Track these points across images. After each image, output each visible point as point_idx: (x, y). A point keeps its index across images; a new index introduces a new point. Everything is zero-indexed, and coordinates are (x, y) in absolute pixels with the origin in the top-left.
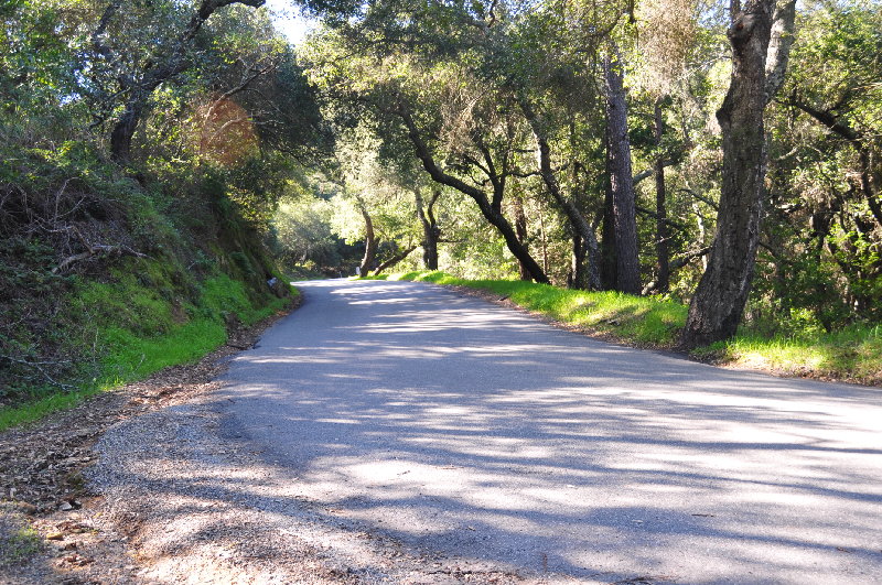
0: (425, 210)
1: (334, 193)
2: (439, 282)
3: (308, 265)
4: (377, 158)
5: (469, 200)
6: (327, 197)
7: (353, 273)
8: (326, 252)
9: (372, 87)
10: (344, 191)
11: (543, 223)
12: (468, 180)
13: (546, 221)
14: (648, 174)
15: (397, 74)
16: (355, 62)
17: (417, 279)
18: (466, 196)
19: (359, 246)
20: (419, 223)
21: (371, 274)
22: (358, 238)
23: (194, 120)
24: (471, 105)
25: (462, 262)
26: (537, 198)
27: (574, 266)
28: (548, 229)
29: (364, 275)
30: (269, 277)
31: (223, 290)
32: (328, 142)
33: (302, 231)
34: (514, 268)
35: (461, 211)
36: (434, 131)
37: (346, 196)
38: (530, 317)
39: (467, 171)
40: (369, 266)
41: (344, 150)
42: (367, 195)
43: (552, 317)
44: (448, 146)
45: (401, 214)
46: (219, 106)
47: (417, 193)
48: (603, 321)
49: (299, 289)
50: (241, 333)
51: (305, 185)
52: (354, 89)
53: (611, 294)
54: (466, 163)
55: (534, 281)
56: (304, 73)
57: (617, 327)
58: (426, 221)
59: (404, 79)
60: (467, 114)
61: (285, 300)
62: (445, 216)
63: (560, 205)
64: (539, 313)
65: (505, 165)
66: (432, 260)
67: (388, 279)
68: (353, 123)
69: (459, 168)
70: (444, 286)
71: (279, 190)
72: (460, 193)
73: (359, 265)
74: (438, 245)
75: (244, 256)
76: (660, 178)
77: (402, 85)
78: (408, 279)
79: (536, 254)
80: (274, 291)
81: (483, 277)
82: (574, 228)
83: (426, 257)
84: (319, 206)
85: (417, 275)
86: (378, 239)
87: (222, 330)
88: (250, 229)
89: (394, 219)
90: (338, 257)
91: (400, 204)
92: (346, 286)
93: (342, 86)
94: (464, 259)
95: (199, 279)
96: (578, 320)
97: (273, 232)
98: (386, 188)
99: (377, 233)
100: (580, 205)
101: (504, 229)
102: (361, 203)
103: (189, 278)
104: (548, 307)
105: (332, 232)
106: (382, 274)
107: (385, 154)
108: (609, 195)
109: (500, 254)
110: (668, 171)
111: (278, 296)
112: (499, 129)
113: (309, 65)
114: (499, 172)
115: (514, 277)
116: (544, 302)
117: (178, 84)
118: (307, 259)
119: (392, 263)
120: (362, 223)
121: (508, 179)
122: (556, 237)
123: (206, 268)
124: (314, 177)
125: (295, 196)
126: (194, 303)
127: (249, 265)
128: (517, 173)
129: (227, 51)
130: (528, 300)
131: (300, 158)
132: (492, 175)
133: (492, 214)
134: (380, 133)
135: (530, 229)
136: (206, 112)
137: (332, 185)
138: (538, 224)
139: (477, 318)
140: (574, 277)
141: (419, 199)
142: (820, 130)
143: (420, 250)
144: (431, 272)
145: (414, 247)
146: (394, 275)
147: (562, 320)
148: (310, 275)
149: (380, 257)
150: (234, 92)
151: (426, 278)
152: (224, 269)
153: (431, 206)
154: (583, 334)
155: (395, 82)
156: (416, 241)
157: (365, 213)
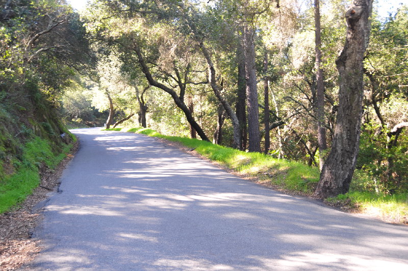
9: (121, 35)
15: (134, 29)
46: (35, 40)
75: (49, 124)
80: (64, 141)
88: (52, 107)
93: (105, 33)
117: (9, 26)
127: (52, 129)
129: (39, 9)
150: (44, 33)
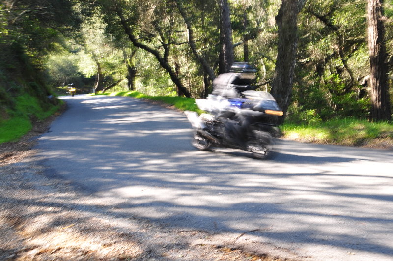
1: (79, 50)
2: (137, 97)
4: (104, 34)
5: (151, 55)
6: (75, 52)
7: (91, 92)
10: (86, 50)
12: (151, 45)
13: (190, 67)
14: (239, 44)
17: (125, 95)
20: (125, 67)
21: (100, 92)
22: (93, 74)
24: (154, 7)
25: (148, 87)
26: (186, 55)
27: (204, 89)
28: (190, 70)
29: (97, 93)
30: (49, 94)
35: (147, 61)
36: (134, 20)
37: (87, 52)
39: (151, 41)
40: (100, 89)
41: (85, 28)
42: (97, 52)
45: (116, 62)
46: (17, 2)
47: (124, 52)
49: (64, 100)
51: (65, 46)
54: (149, 37)
55: (185, 96)
58: (129, 66)
60: (151, 11)
62: (139, 63)
63: (196, 59)
65: (170, 39)
66: (132, 87)
67: (109, 95)
69: (146, 39)
70: (141, 98)
71: (51, 48)
72: (147, 52)
73: (94, 88)
74: (135, 78)
76: (246, 47)
78: (120, 95)
79: (185, 83)
81: (157, 95)
82: (204, 70)
83: (128, 84)
84: (72, 57)
86: (104, 74)
89: (112, 64)
91: (114, 56)
92: (88, 99)
98: (108, 48)
99: (103, 71)
100: (207, 58)
101: (168, 69)
102: (94, 57)
105: (79, 71)
106: (106, 92)
107: (108, 31)
108: (222, 55)
109: (167, 83)
110: (249, 42)
112: (167, 20)
114: (167, 42)
115: (174, 94)
119: (111, 87)
120: (95, 66)
121: (171, 46)
124: (69, 42)
125: (58, 51)
128: (174, 43)
131: (62, 32)
132: (163, 43)
133: (163, 62)
134: (105, 20)
137: (78, 46)
138: (186, 67)
140: (204, 95)
141: (125, 55)
142: (320, 25)
143: (126, 81)
144: (132, 92)
145: (123, 79)
146: (113, 93)
149: (105, 84)
151: (131, 96)
153: (131, 58)
156: (123, 76)
157: (97, 61)
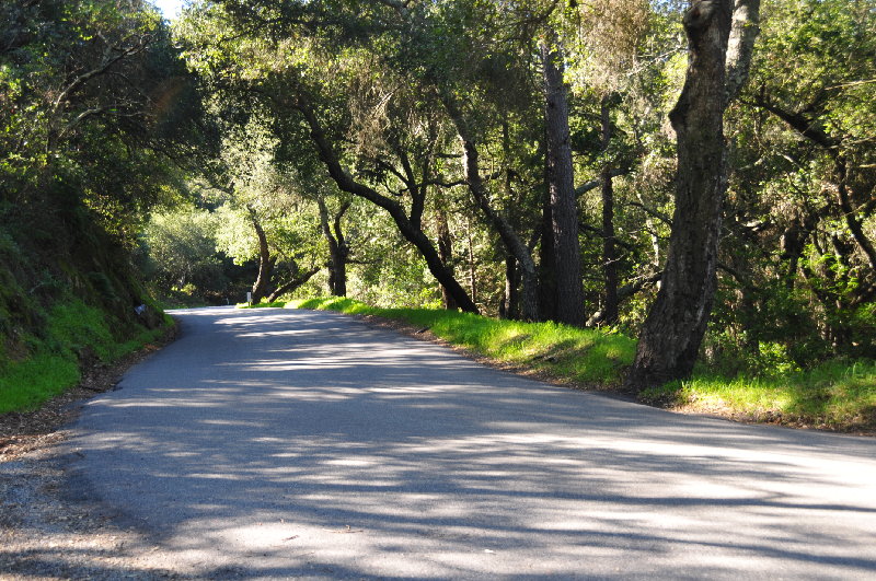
0: (331, 224)
1: (220, 203)
2: (346, 311)
3: (188, 289)
4: (272, 162)
5: (383, 213)
6: (211, 208)
7: (243, 300)
8: (210, 275)
9: (266, 75)
10: (232, 200)
11: (471, 240)
12: (382, 190)
13: (475, 240)
14: (594, 185)
15: (295, 61)
16: (245, 44)
17: (320, 307)
18: (380, 209)
19: (250, 267)
20: (323, 240)
21: (265, 300)
22: (249, 258)
23: (40, 108)
24: (386, 99)
25: (374, 288)
26: (464, 212)
27: (507, 292)
28: (478, 247)
29: (256, 302)
30: (137, 303)
31: (77, 318)
32: (211, 140)
33: (182, 248)
34: (438, 295)
35: (374, 226)
36: (341, 129)
37: (234, 207)
38: (453, 352)
39: (381, 179)
40: (264, 291)
41: (231, 150)
42: (259, 205)
43: (478, 352)
44: (358, 147)
45: (302, 229)
47: (322, 205)
48: (537, 358)
49: (174, 317)
50: (100, 372)
51: (185, 193)
52: (243, 77)
53: (549, 325)
54: (380, 170)
55: (461, 311)
56: (182, 56)
57: (554, 364)
58: (332, 238)
59: (305, 67)
60: (381, 110)
61: (157, 332)
62: (354, 232)
63: (489, 220)
64: (463, 347)
65: (426, 173)
66: (338, 285)
67: (286, 307)
68: (243, 119)
69: (371, 174)
70: (353, 315)
71: (151, 199)
72: (373, 205)
73: (250, 289)
74: (347, 267)
75: (104, 277)
76: (608, 191)
77: (303, 74)
78: (309, 307)
79: (463, 278)
80: (143, 321)
81: (400, 305)
82: (506, 247)
83: (331, 282)
84: (201, 218)
85: (321, 302)
86: (274, 259)
87: (73, 368)
88: (113, 245)
89: (294, 235)
90: (226, 281)
91: (300, 217)
92: (235, 315)
93: (229, 73)
94: (377, 283)
95: (45, 304)
96: (509, 356)
97: (145, 249)
98: (283, 197)
99: (273, 252)
100: (514, 221)
101: (424, 248)
102: (253, 215)
103: (32, 304)
104: (474, 340)
105: (217, 249)
106: (278, 300)
107: (281, 157)
108: (548, 209)
109: (419, 277)
110: (618, 182)
111: (149, 328)
112: (419, 130)
113: (187, 46)
114: (418, 180)
115: (435, 305)
116: (468, 334)
118: (186, 282)
119: (291, 288)
120: (254, 238)
121: (429, 189)
122: (486, 258)
123: (54, 292)
124: (194, 183)
125: (171, 206)
126: (38, 335)
127: (111, 288)
128: (440, 181)
129: (82, 25)
130: (451, 332)
131: (178, 160)
132: (410, 183)
133: (410, 230)
134: (276, 131)
135: (456, 250)
136: (56, 99)
137: (218, 193)
138: (465, 243)
139: (390, 353)
140: (507, 306)
141: (324, 211)
142: (790, 135)
143: (325, 272)
144: (338, 299)
145: (317, 269)
146: (293, 302)
147: (490, 356)
148: (190, 302)
149: (276, 280)
150: (92, 76)
151: (333, 307)
152: (78, 292)
153: (337, 219)
154: (512, 373)
155: (294, 71)
156: (319, 262)
157: (258, 228)
